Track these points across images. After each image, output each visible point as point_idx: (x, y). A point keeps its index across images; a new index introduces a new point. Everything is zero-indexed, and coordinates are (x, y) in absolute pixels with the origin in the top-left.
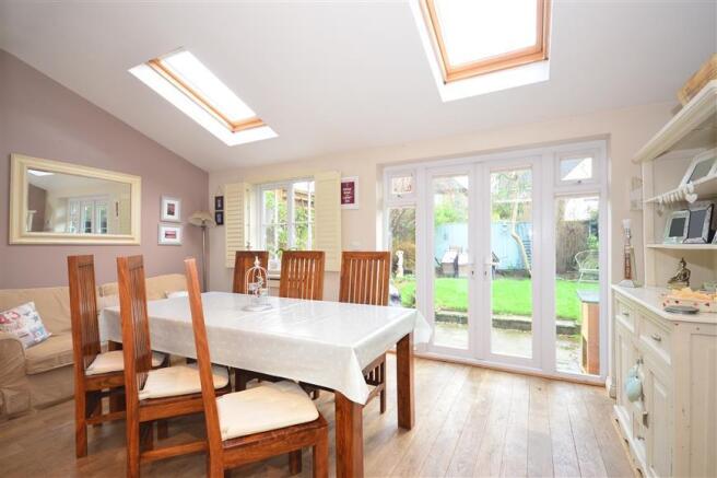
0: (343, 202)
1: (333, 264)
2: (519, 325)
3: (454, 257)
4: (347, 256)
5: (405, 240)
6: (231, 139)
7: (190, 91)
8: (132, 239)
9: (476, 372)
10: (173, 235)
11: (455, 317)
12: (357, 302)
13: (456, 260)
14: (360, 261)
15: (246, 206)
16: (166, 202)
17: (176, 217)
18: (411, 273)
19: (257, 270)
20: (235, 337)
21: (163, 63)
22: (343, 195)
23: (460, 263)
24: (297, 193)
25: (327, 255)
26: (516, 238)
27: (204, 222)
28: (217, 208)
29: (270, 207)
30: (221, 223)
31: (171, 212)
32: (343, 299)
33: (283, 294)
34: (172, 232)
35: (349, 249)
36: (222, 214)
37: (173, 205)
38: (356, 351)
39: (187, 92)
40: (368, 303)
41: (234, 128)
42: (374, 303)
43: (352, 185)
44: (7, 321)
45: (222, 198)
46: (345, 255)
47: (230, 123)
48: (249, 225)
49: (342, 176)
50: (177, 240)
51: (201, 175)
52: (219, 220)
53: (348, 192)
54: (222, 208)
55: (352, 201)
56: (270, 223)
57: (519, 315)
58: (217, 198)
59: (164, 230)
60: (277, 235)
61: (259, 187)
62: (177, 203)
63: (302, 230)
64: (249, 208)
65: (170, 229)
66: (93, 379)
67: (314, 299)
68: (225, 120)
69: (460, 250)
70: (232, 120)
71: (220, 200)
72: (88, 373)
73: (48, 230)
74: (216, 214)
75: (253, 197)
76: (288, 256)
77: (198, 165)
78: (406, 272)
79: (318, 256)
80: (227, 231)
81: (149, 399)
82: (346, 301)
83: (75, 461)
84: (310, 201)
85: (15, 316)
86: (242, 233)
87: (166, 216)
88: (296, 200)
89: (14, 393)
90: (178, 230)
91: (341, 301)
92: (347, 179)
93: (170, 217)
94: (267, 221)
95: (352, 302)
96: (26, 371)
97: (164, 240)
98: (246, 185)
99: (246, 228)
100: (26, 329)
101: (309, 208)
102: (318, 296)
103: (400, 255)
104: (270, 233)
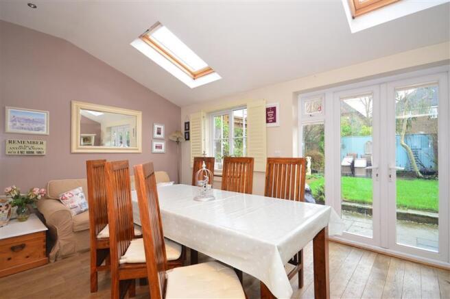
0: (267, 122)
1: (260, 166)
2: (414, 217)
3: (351, 162)
4: (271, 162)
5: (312, 149)
6: (192, 84)
7: (168, 54)
8: (137, 149)
9: (381, 258)
10: (160, 147)
11: (355, 207)
12: (279, 197)
13: (353, 163)
14: (281, 165)
15: (202, 128)
16: (156, 126)
17: (162, 136)
18: (317, 172)
19: (204, 171)
20: (185, 223)
21: (150, 37)
22: (267, 117)
23: (355, 165)
24: (235, 119)
25: (255, 160)
26: (406, 148)
27: (178, 139)
28: (186, 130)
29: (218, 128)
30: (188, 139)
31: (159, 133)
32: (268, 194)
33: (224, 188)
34: (160, 146)
35: (272, 156)
36: (189, 133)
37: (160, 129)
38: (279, 249)
39: (164, 54)
40: (287, 198)
41: (195, 76)
42: (292, 199)
43: (274, 109)
44: (66, 198)
45: (188, 123)
46: (269, 160)
47: (192, 73)
48: (204, 140)
49: (267, 103)
50: (163, 150)
51: (176, 109)
52: (187, 138)
53: (271, 115)
54: (189, 129)
55: (274, 121)
56: (218, 139)
57: (414, 209)
58: (186, 123)
59: (155, 144)
60: (222, 146)
61: (211, 114)
62: (162, 127)
63: (239, 143)
64: (204, 129)
65: (159, 143)
66: (101, 241)
67: (246, 193)
68: (189, 71)
69: (356, 156)
70: (193, 71)
71: (187, 124)
72: (99, 237)
73: (102, 145)
74: (185, 133)
75: (207, 121)
76: (228, 161)
77: (173, 102)
78: (313, 172)
79: (250, 161)
80: (192, 144)
81: (127, 264)
82: (270, 196)
83: (90, 294)
84: (244, 123)
85: (70, 195)
86: (200, 145)
87: (156, 136)
88: (235, 123)
89: (66, 243)
90: (163, 144)
91: (266, 196)
92: (270, 105)
93: (158, 136)
94: (216, 137)
95: (275, 197)
96: (73, 229)
97: (155, 150)
98: (203, 114)
99: (203, 142)
100: (76, 204)
101: (244, 128)
102: (249, 191)
103: (309, 159)
104: (218, 144)
